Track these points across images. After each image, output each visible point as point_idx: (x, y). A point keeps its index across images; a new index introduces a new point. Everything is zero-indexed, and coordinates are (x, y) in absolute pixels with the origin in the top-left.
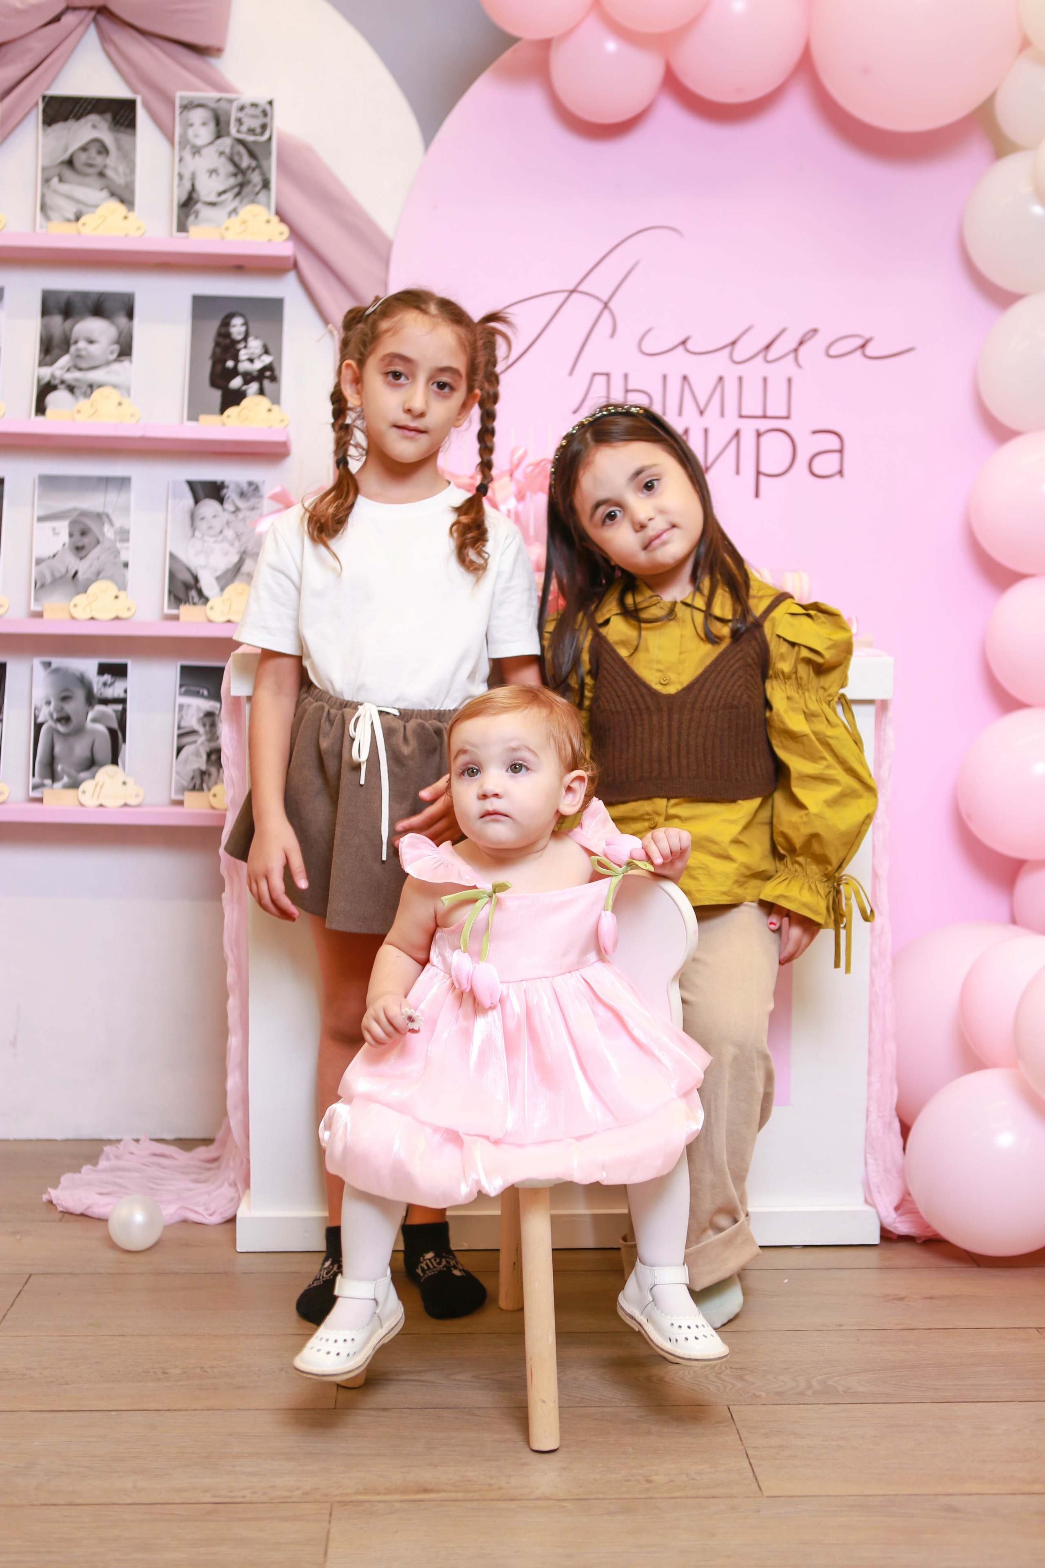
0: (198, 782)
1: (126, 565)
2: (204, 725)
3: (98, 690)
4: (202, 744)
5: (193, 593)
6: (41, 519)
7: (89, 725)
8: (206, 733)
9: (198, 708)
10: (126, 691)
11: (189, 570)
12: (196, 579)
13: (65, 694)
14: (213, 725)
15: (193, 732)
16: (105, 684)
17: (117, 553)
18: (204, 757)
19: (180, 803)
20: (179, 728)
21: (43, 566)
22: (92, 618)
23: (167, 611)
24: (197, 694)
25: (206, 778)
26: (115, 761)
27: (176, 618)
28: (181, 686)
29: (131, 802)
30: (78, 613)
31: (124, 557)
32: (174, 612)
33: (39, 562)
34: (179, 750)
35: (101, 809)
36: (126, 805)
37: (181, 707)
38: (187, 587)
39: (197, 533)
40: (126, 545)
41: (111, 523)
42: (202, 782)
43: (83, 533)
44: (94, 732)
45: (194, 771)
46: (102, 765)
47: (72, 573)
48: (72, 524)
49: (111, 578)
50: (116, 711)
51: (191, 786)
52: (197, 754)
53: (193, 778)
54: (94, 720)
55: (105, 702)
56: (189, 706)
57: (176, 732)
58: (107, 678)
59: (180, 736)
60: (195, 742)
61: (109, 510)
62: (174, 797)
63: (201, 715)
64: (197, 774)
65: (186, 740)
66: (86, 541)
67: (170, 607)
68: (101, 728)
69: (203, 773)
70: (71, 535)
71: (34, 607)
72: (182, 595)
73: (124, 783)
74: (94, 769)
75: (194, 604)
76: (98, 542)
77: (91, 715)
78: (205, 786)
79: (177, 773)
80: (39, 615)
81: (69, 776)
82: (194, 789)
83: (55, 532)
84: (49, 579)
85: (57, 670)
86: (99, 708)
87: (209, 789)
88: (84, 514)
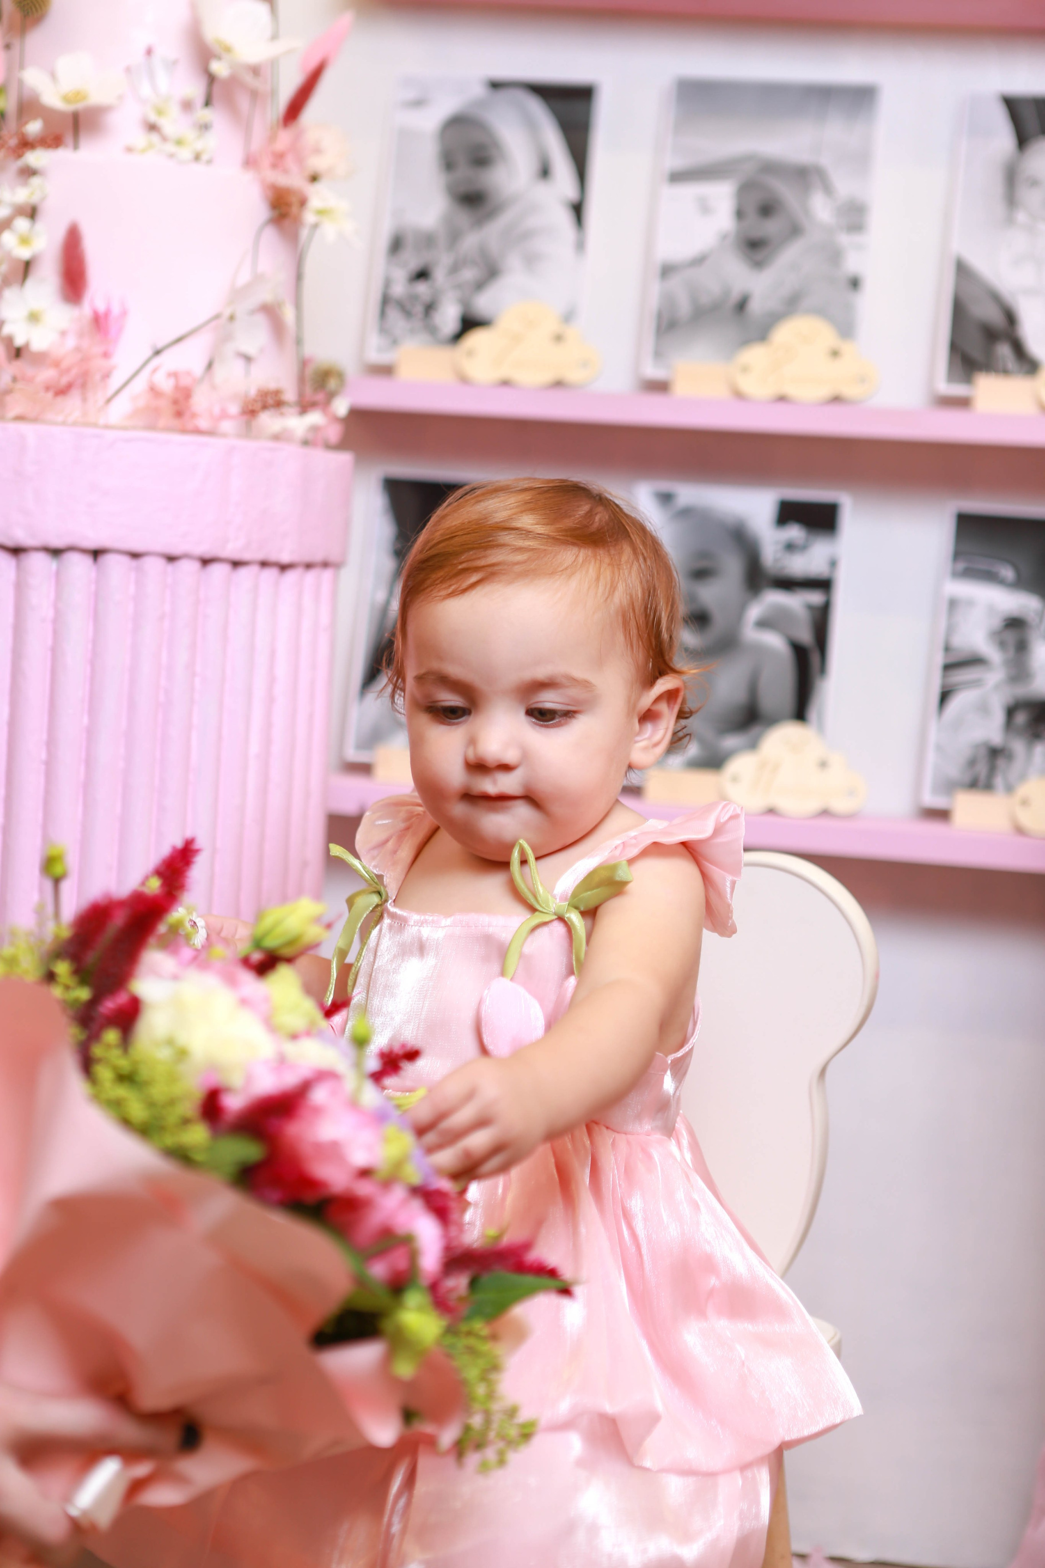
0: (982, 769)
1: (855, 283)
2: (1002, 645)
3: (776, 560)
4: (997, 687)
5: (1004, 350)
6: (677, 177)
7: (751, 634)
8: (1007, 663)
9: (991, 609)
10: (833, 564)
11: (996, 298)
12: (1011, 318)
13: (703, 564)
14: (1022, 647)
15: (975, 661)
16: (790, 547)
17: (835, 256)
18: (998, 717)
19: (941, 815)
20: (947, 649)
21: (676, 283)
22: (782, 399)
23: (945, 388)
24: (990, 577)
25: (1001, 762)
26: (800, 713)
27: (963, 403)
28: (957, 555)
29: (840, 805)
30: (750, 385)
31: (853, 264)
32: (958, 390)
33: (667, 271)
34: (945, 696)
35: (770, 819)
36: (825, 813)
37: (953, 604)
38: (991, 335)
39: (1021, 217)
40: (856, 238)
41: (828, 189)
42: (992, 769)
43: (767, 210)
44: (760, 650)
45: (977, 746)
46: (772, 721)
47: (735, 296)
48: (745, 189)
49: (821, 312)
50: (811, 608)
51: (967, 778)
52: (983, 709)
53: (972, 763)
54: (763, 624)
55: (787, 584)
56: (970, 603)
57: (939, 659)
58: (795, 532)
59: (948, 667)
60: (976, 683)
61: (825, 161)
62: (931, 800)
63: (997, 623)
64: (983, 753)
65: (960, 676)
66: (771, 227)
67: (951, 377)
68: (775, 641)
69: (995, 753)
70: (740, 214)
71: (652, 371)
72: (976, 353)
73: (823, 764)
74: (755, 730)
75: (1005, 372)
76: (795, 231)
77: (755, 611)
78: (999, 781)
79: (939, 748)
80: (660, 387)
81: (702, 742)
82: (975, 784)
83: (705, 208)
84: (684, 308)
85: (686, 513)
86: (774, 598)
87: (1010, 789)
88: (771, 167)
